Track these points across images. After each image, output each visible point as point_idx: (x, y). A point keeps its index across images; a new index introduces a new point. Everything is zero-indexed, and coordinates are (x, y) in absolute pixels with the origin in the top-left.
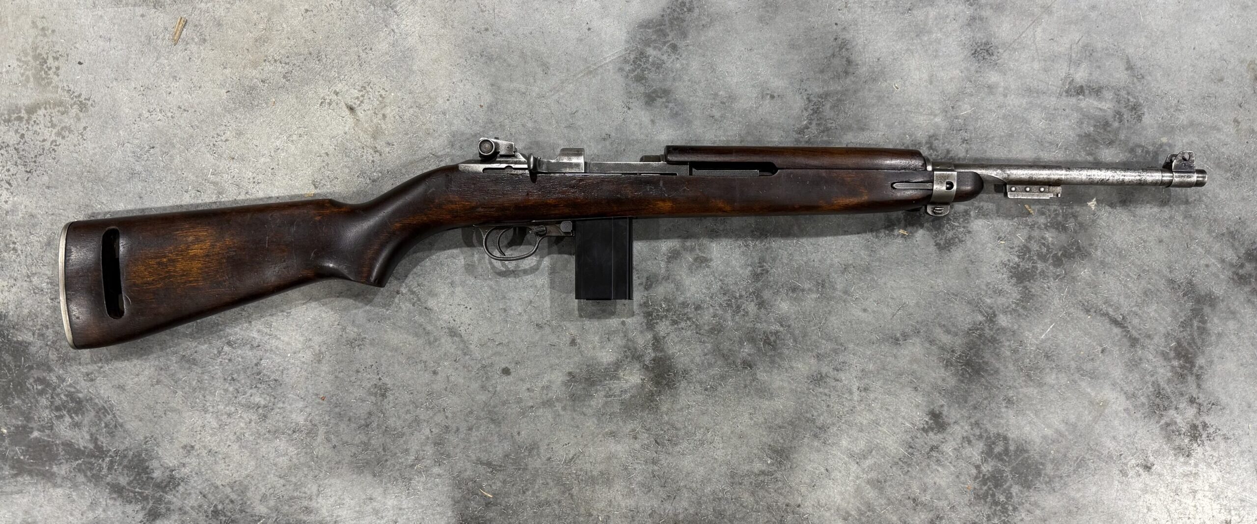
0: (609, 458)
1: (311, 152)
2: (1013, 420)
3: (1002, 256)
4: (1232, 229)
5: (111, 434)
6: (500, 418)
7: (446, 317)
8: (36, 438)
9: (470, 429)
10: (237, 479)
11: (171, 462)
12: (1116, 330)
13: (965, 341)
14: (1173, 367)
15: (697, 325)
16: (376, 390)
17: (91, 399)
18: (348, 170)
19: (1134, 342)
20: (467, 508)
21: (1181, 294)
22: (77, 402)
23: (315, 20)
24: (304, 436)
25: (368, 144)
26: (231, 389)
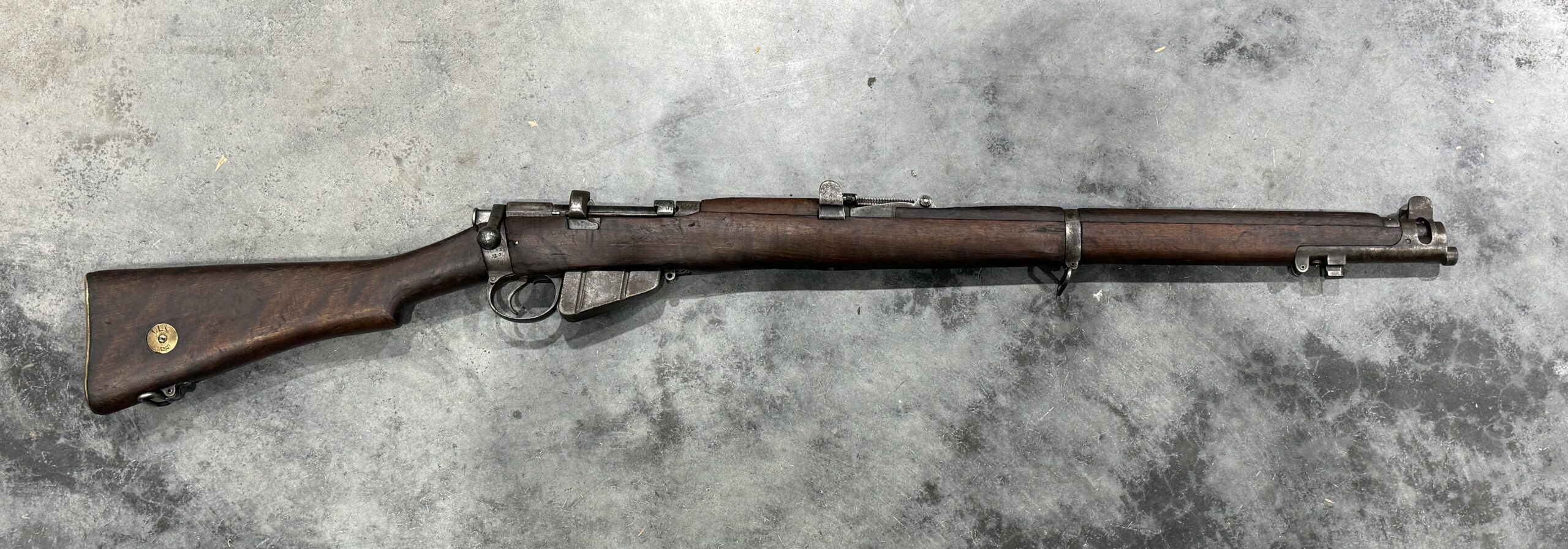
1: (355, 196)
2: (1007, 498)
3: (1006, 338)
4: (1239, 329)
7: (464, 359)
8: (62, 446)
9: (477, 467)
11: (186, 477)
12: (1116, 418)
13: (964, 417)
15: (706, 384)
18: (388, 216)
19: (1133, 431)
20: (465, 542)
21: (1184, 388)
23: (373, 78)
25: (410, 193)
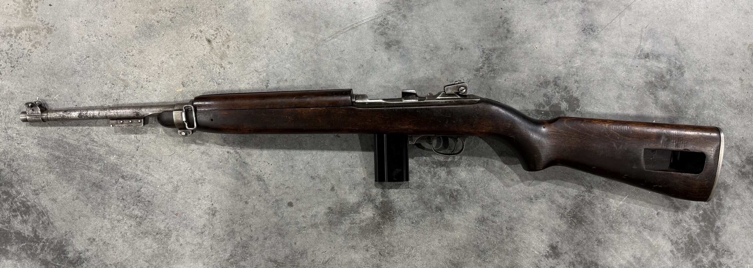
0: (350, 262)
5: (45, 229)
6: (285, 233)
10: (120, 261)
14: (701, 226)
16: (209, 211)
17: (35, 206)
22: (26, 208)
24: (163, 237)
26: (121, 205)
